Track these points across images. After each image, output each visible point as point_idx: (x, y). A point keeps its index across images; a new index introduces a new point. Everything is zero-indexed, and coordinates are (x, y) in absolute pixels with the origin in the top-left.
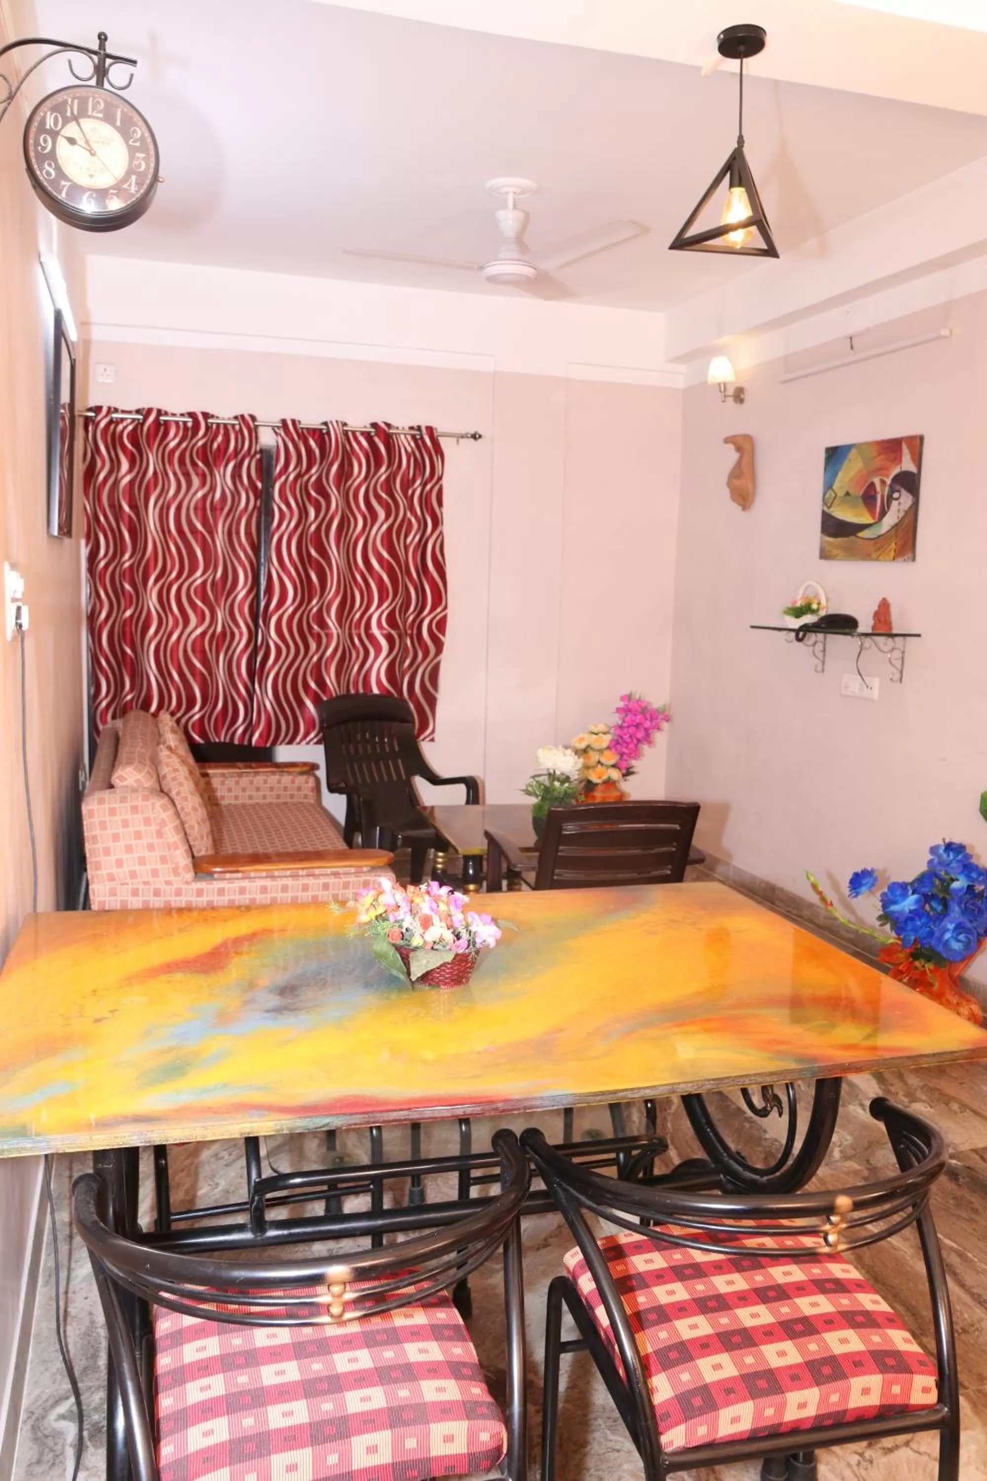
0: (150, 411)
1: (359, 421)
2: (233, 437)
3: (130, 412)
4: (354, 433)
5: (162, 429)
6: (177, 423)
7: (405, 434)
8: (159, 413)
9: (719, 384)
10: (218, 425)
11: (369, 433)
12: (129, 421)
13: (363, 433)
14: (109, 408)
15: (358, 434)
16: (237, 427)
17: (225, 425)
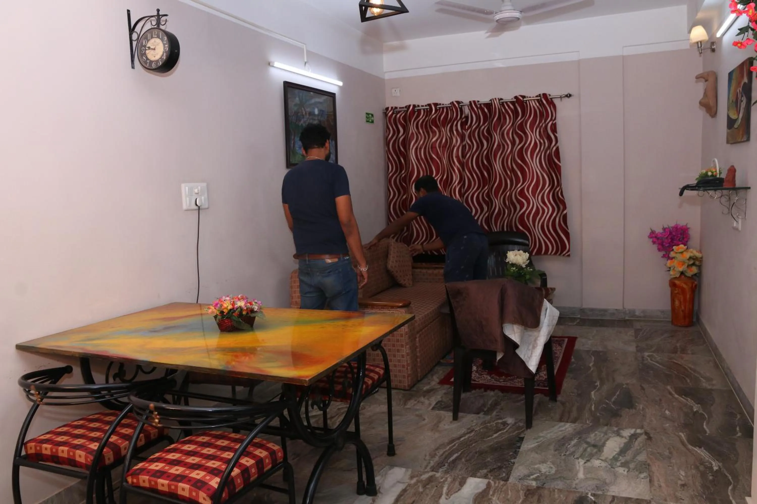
0: (410, 106)
1: (508, 96)
2: (449, 112)
3: (403, 108)
4: (506, 103)
5: (416, 113)
6: (424, 109)
7: (534, 100)
8: (414, 106)
9: (697, 43)
10: (443, 108)
11: (514, 102)
12: (403, 112)
13: (511, 102)
14: (392, 108)
15: (509, 103)
16: (451, 108)
17: (447, 107)
